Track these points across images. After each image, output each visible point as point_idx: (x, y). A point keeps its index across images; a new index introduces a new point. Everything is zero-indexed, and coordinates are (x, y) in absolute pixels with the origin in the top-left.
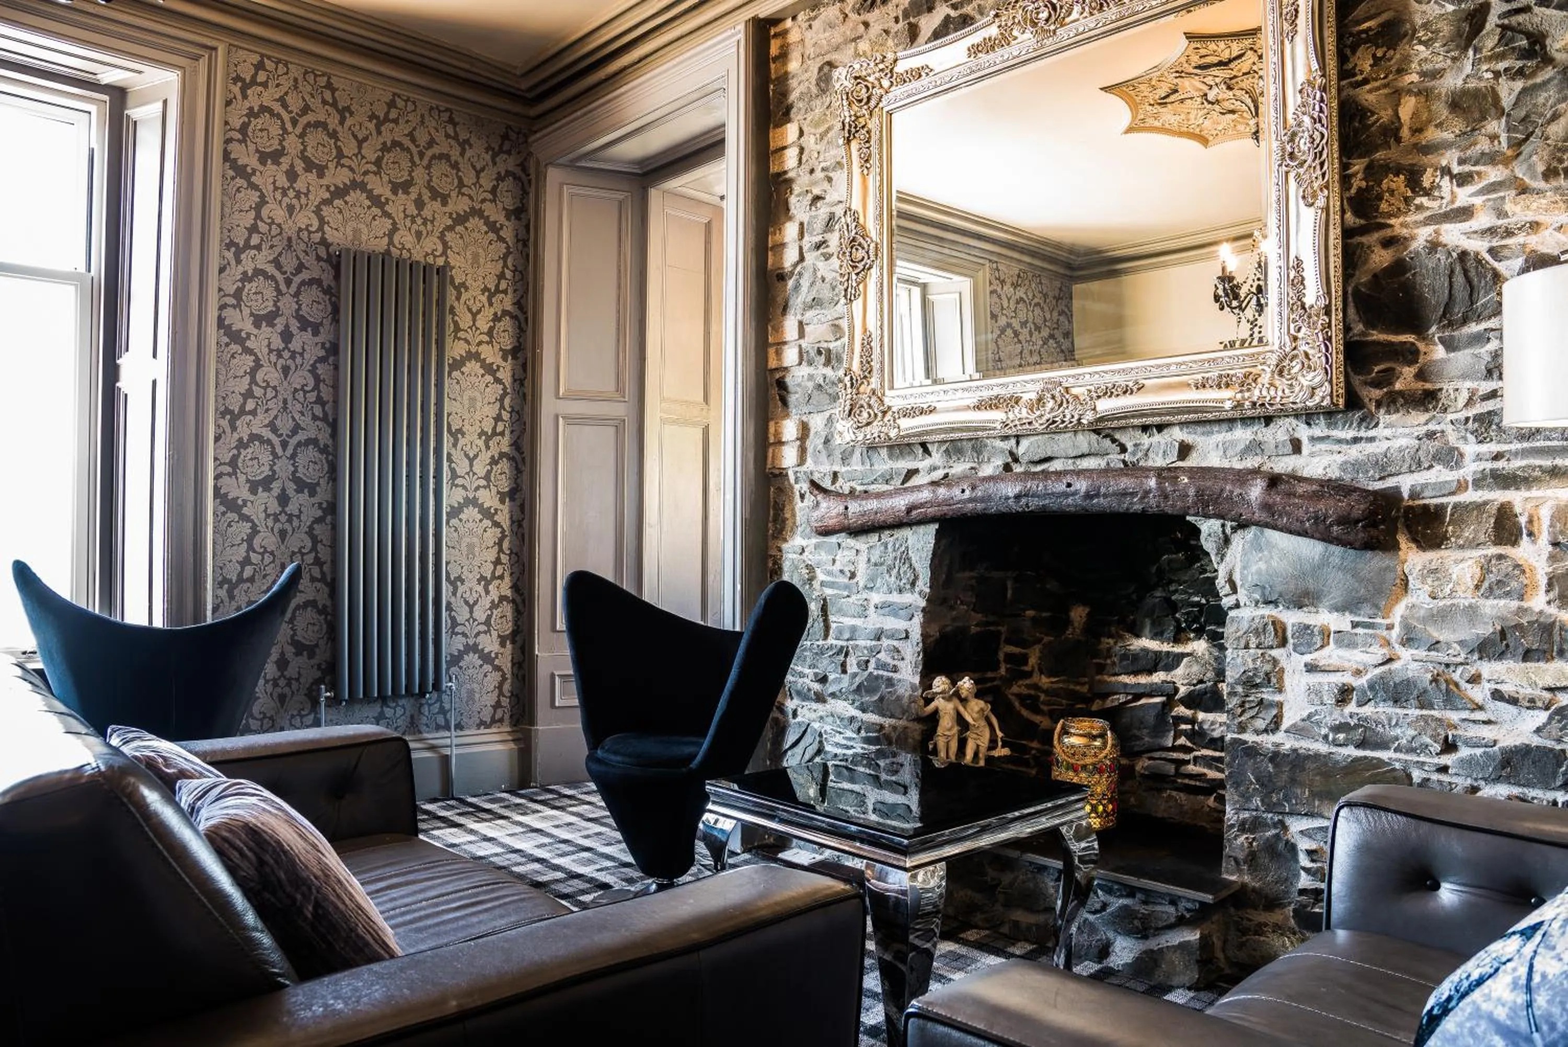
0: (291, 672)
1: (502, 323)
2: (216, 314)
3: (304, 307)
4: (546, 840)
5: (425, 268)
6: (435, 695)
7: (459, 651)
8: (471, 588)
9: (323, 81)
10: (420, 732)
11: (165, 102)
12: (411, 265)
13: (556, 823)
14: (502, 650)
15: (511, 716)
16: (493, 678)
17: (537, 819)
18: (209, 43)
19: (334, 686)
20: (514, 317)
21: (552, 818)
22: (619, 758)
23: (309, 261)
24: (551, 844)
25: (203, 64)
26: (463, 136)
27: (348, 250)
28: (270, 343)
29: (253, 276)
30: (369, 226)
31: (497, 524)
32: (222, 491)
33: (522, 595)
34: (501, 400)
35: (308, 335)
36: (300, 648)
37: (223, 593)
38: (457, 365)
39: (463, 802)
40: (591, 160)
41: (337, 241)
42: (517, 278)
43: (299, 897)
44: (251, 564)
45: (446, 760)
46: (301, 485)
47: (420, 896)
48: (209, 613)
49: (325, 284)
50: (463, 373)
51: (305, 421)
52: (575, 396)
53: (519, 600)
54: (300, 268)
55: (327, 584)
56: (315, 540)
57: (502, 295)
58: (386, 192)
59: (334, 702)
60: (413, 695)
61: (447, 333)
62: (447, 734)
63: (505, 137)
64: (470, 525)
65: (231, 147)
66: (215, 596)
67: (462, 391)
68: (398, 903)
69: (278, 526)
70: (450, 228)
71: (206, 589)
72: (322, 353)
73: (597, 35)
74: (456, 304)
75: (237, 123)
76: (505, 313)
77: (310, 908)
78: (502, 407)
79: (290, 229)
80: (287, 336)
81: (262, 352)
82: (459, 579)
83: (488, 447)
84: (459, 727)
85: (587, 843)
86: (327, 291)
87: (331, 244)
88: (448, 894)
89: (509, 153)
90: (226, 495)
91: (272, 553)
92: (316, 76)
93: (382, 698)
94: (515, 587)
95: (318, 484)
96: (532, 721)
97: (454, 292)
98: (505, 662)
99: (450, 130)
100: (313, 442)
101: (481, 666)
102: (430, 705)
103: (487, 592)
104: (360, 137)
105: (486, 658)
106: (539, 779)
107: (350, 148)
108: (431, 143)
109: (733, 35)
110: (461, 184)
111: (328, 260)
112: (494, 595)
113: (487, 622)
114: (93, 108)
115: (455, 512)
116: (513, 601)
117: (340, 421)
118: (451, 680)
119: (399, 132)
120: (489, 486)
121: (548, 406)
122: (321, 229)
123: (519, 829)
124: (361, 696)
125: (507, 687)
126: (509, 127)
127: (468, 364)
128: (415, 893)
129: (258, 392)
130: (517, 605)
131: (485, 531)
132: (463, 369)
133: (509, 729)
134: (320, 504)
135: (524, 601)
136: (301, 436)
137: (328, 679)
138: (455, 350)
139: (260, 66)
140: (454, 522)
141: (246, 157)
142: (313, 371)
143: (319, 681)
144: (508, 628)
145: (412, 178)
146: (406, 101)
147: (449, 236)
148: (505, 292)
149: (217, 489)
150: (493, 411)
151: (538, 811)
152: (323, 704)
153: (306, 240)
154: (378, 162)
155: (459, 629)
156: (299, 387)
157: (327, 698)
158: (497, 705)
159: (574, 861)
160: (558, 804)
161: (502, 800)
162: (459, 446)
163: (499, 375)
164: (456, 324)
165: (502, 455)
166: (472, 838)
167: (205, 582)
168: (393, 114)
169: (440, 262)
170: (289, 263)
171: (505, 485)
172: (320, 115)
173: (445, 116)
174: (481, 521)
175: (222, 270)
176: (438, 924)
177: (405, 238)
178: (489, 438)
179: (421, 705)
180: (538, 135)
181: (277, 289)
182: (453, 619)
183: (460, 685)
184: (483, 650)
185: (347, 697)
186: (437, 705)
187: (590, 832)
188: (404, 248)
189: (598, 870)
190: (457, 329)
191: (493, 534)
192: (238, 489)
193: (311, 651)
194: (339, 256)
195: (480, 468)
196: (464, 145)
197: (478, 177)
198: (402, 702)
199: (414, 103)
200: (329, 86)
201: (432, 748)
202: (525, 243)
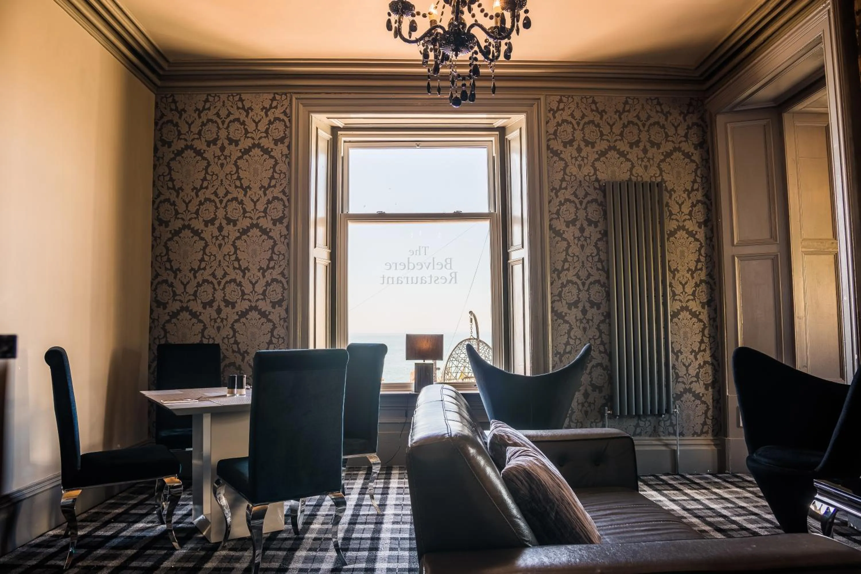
0: (591, 399)
1: (697, 208)
2: (548, 224)
3: (589, 214)
4: (730, 505)
5: (650, 184)
6: (667, 416)
7: (681, 392)
8: (686, 356)
9: (590, 100)
10: (659, 436)
11: (521, 129)
12: (643, 184)
13: (737, 496)
14: (706, 392)
15: (713, 431)
16: (702, 408)
17: (726, 492)
18: (537, 97)
19: (612, 408)
20: (703, 203)
21: (737, 492)
22: (766, 460)
23: (591, 190)
24: (732, 508)
25: (535, 107)
26: (666, 110)
27: (609, 182)
28: (574, 235)
29: (565, 202)
30: (619, 167)
31: (700, 321)
32: (555, 309)
33: (717, 361)
34: (699, 250)
35: (592, 228)
36: (595, 387)
37: (557, 359)
38: (672, 234)
39: (683, 477)
40: (742, 106)
41: (603, 178)
42: (704, 182)
43: (548, 508)
44: (570, 344)
45: (674, 452)
46: (593, 304)
47: (626, 521)
48: (551, 369)
49: (599, 201)
50: (676, 238)
51: (593, 272)
52: (743, 243)
53: (715, 363)
54: (587, 194)
55: (607, 355)
56: (601, 332)
57: (696, 192)
58: (627, 148)
59: (613, 416)
60: (655, 415)
61: (665, 217)
62: (674, 438)
63: (690, 105)
64: (685, 321)
65: (551, 142)
66: (553, 360)
67: (676, 247)
68: (614, 523)
69: (582, 325)
70: (663, 161)
71: (549, 357)
72: (600, 236)
73: (736, 34)
74: (669, 201)
75: (551, 131)
76: (698, 202)
77: (554, 514)
78: (700, 254)
79: (580, 176)
80: (582, 230)
81: (570, 238)
82: (680, 351)
83: (693, 278)
84: (681, 434)
85: (756, 510)
86: (601, 204)
87: (600, 181)
88: (640, 522)
89: (693, 113)
90: (557, 311)
91: (580, 339)
92: (587, 99)
93: (637, 415)
94: (713, 356)
95: (601, 303)
96: (726, 435)
97: (668, 195)
98: (709, 398)
99: (659, 108)
100: (598, 281)
101: (694, 401)
102: (665, 421)
103: (696, 359)
104: (611, 124)
105: (697, 396)
106: (731, 469)
107: (606, 130)
108: (649, 118)
109: (824, 8)
110: (667, 136)
111: (600, 189)
112: (700, 361)
113: (697, 376)
114: (493, 139)
115: (675, 315)
116: (712, 364)
117: (610, 269)
118: (676, 408)
119: (631, 116)
120: (695, 299)
121: (727, 251)
122: (595, 174)
123: (714, 497)
124: (626, 414)
125: (710, 413)
126: (692, 99)
127: (678, 232)
128: (624, 519)
129: (570, 259)
130: (715, 366)
131: (694, 324)
132: (676, 236)
133: (712, 438)
134: (603, 313)
135: (719, 364)
136: (592, 279)
137: (609, 404)
138: (672, 225)
139: (560, 101)
140: (675, 320)
141: (557, 145)
142: (596, 245)
143: (604, 405)
144: (709, 379)
145: (640, 138)
146: (633, 99)
147: (663, 165)
148: (697, 190)
149: (552, 308)
150: (695, 257)
151: (728, 488)
152: (607, 417)
153: (588, 180)
154: (621, 134)
155: (680, 380)
156: (589, 254)
157: (609, 414)
158: (704, 424)
159: (745, 520)
160: (741, 485)
161: (707, 478)
162: (676, 278)
163: (697, 236)
164: (670, 211)
165: (701, 281)
166: (685, 498)
167: (549, 353)
168: (627, 107)
169: (659, 179)
170: (581, 193)
171: (704, 298)
172: (591, 117)
173: (655, 102)
174: (691, 319)
175: (550, 202)
176: (632, 537)
177: (639, 170)
178: (693, 273)
179: (660, 421)
180: (709, 99)
181: (576, 207)
182: (677, 374)
183: (681, 411)
184: (695, 392)
185: (619, 414)
186: (669, 421)
187: (759, 504)
188: (638, 176)
189: (760, 528)
190: (671, 214)
191: (698, 326)
192: (562, 308)
193: (600, 389)
194: (605, 186)
195: (689, 289)
196: (666, 115)
197: (676, 130)
198: (649, 418)
199: (637, 99)
200: (594, 102)
201: (666, 445)
202: (707, 161)
